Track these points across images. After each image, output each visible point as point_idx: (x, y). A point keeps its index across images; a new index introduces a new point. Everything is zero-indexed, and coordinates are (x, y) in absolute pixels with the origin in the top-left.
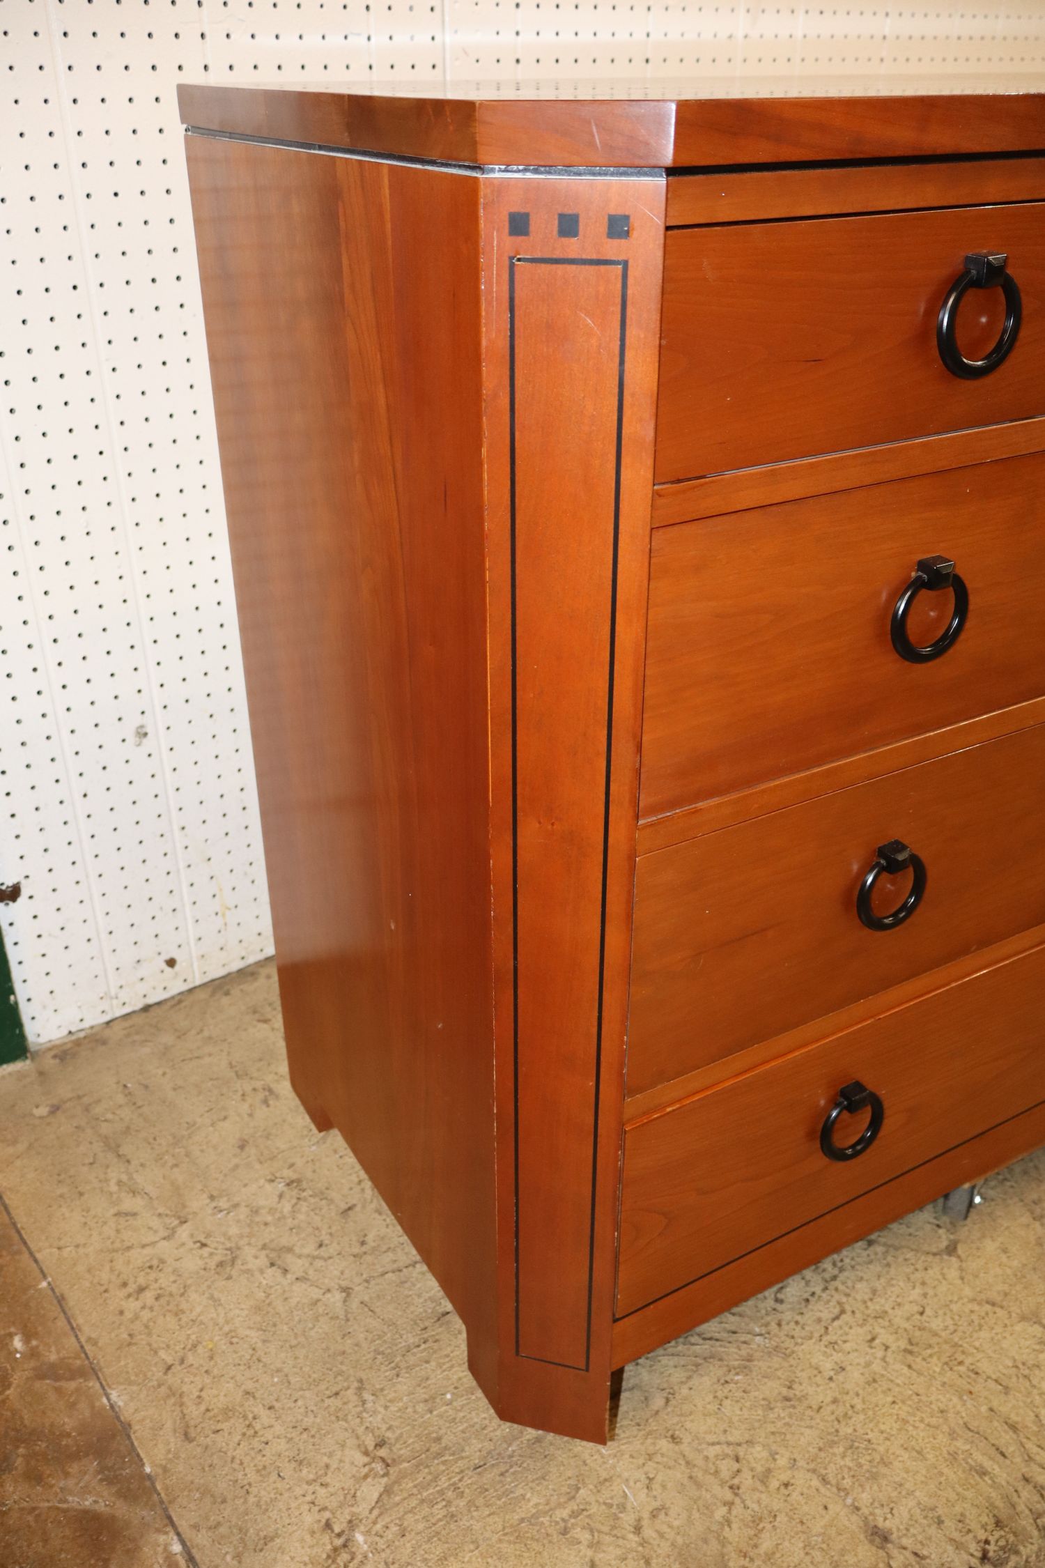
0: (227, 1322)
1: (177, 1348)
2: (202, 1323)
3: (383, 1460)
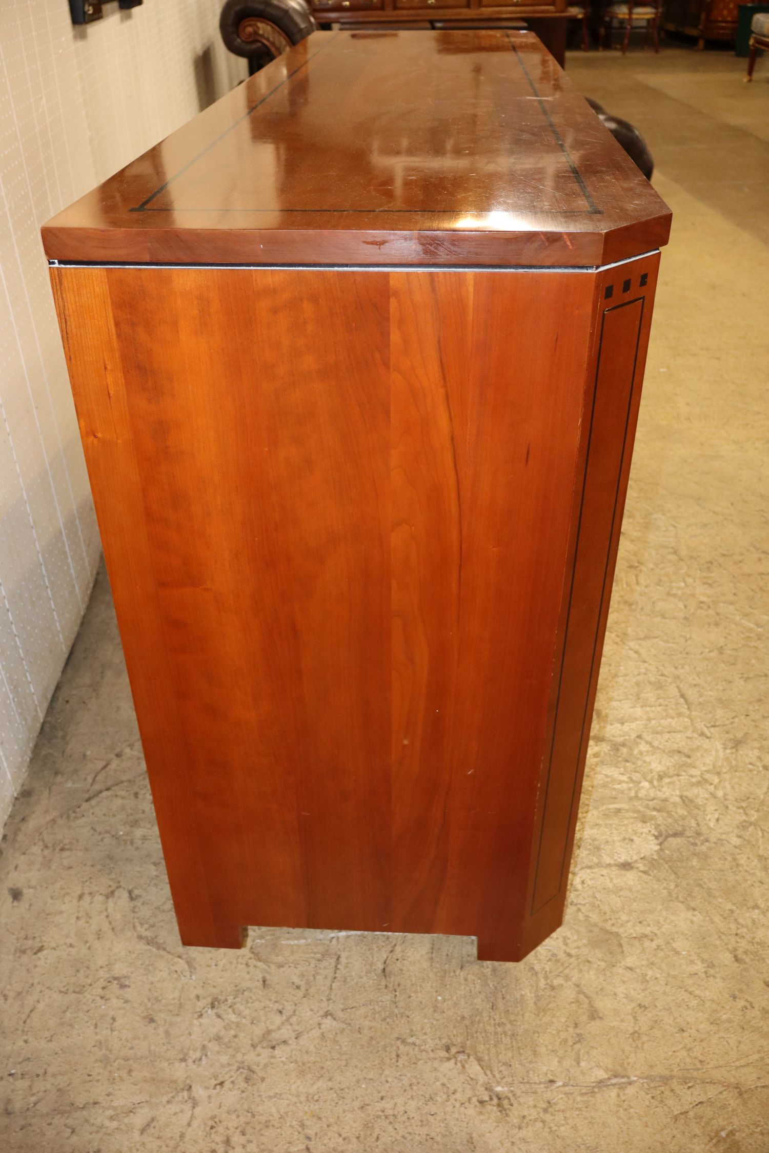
0: (298, 1096)
1: (296, 1137)
2: (286, 1113)
3: (459, 1052)
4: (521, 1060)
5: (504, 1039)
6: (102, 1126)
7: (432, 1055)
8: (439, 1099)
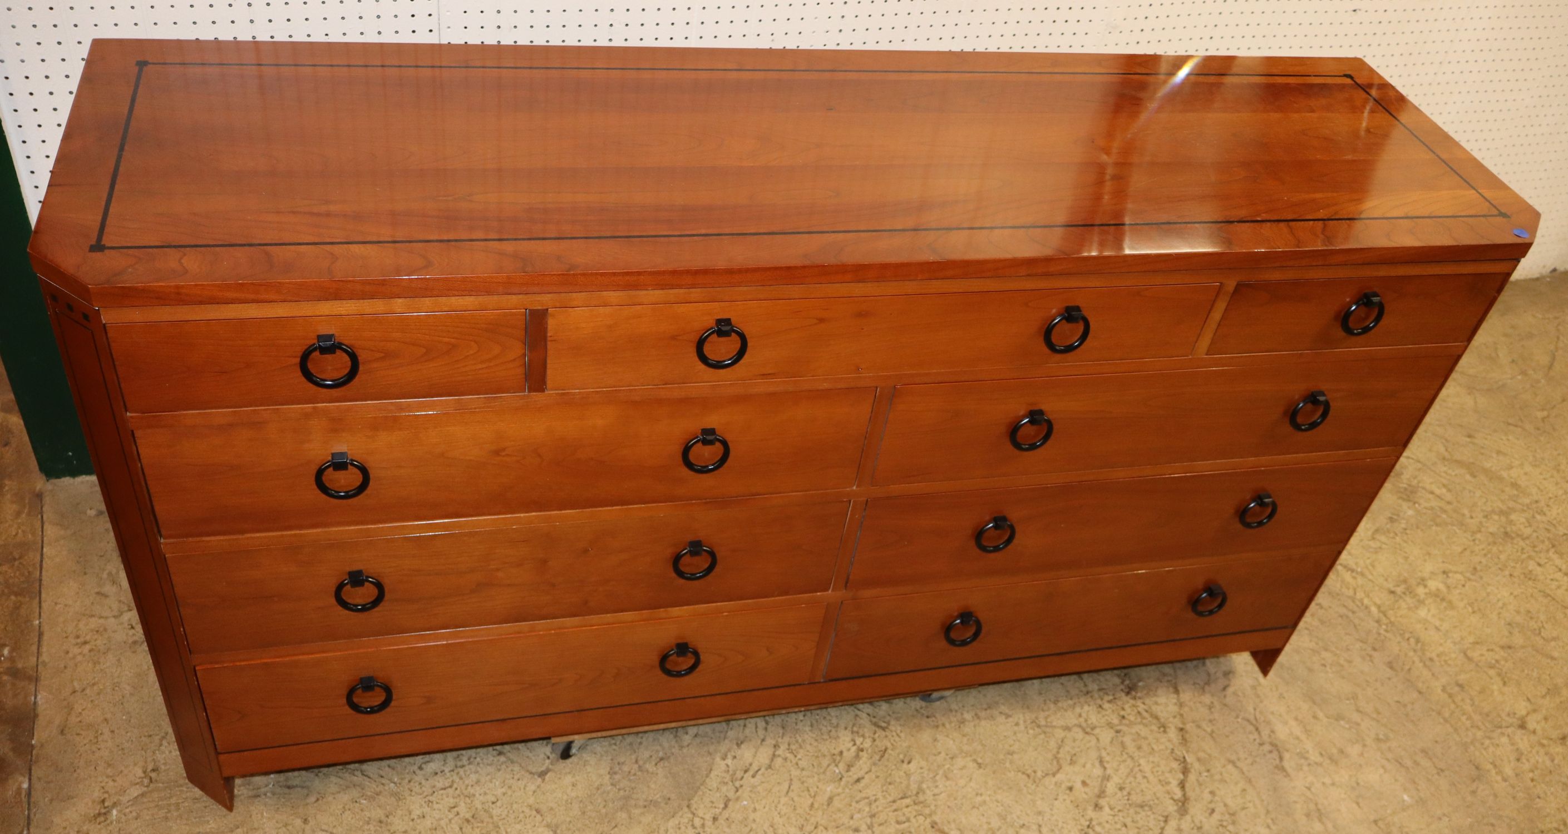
0: (118, 677)
1: (85, 683)
2: (105, 673)
3: (151, 778)
4: (141, 827)
5: (163, 811)
6: (104, 570)
7: (149, 759)
8: (109, 770)
